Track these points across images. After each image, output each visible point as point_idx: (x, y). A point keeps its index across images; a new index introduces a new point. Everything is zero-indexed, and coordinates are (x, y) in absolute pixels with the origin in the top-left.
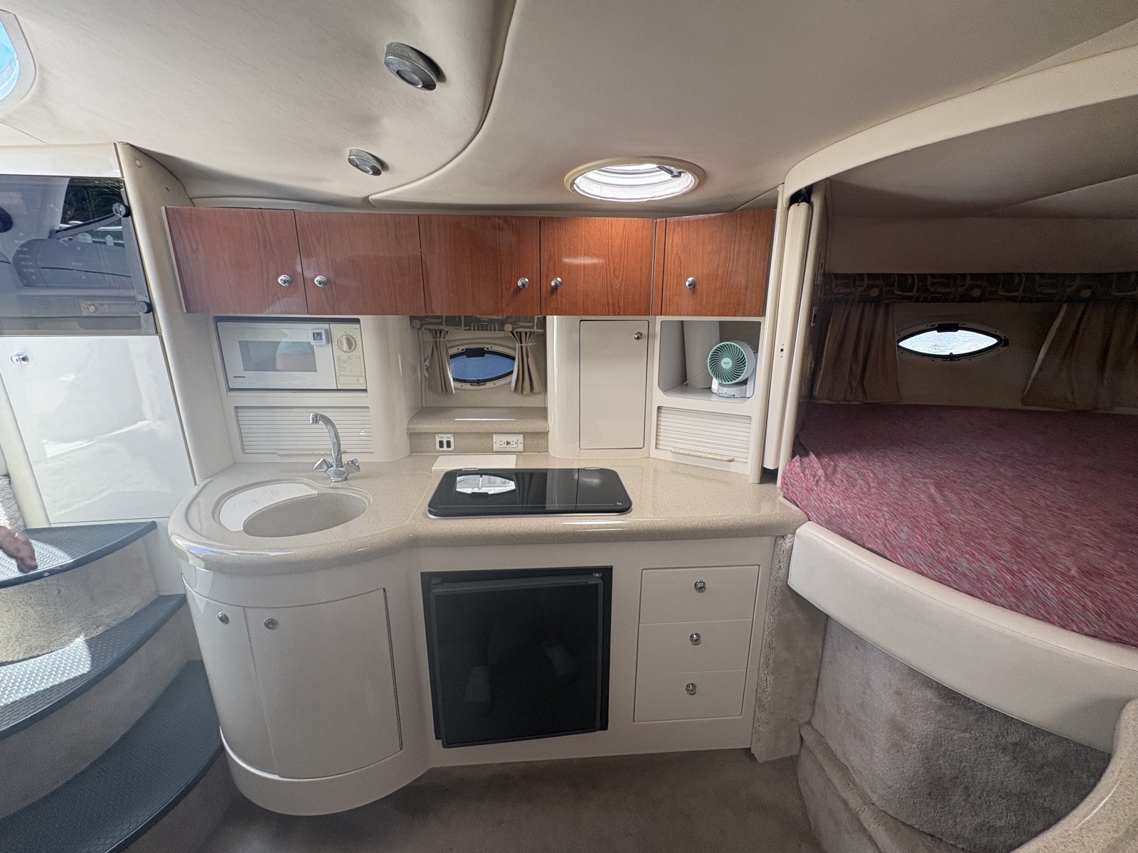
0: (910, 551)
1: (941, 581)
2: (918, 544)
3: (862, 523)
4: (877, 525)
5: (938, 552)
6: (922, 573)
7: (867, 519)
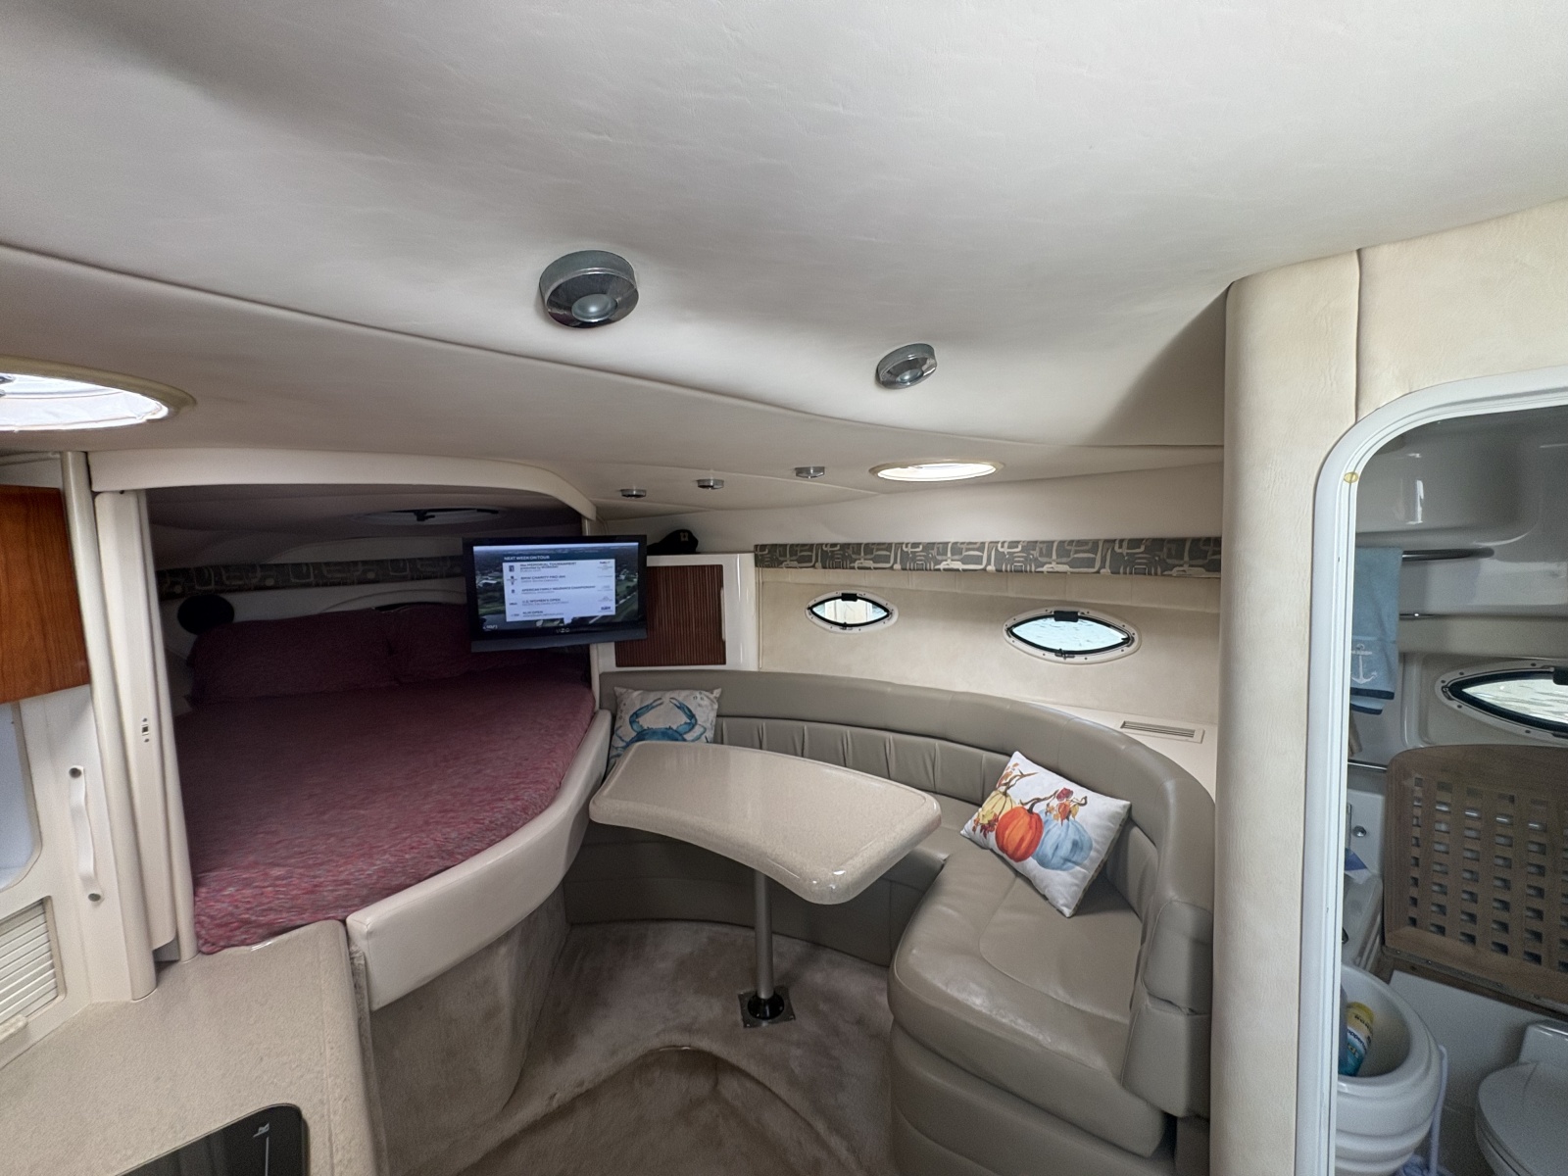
0: (465, 842)
1: (491, 844)
2: (469, 830)
3: (415, 858)
4: (428, 846)
5: (483, 824)
6: (478, 851)
7: (416, 851)
